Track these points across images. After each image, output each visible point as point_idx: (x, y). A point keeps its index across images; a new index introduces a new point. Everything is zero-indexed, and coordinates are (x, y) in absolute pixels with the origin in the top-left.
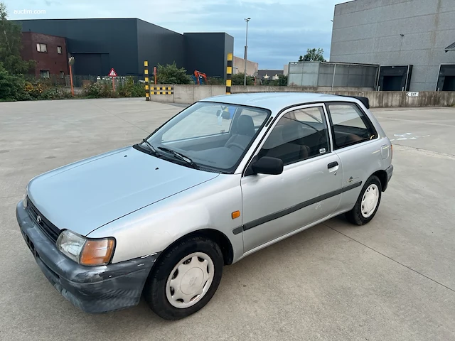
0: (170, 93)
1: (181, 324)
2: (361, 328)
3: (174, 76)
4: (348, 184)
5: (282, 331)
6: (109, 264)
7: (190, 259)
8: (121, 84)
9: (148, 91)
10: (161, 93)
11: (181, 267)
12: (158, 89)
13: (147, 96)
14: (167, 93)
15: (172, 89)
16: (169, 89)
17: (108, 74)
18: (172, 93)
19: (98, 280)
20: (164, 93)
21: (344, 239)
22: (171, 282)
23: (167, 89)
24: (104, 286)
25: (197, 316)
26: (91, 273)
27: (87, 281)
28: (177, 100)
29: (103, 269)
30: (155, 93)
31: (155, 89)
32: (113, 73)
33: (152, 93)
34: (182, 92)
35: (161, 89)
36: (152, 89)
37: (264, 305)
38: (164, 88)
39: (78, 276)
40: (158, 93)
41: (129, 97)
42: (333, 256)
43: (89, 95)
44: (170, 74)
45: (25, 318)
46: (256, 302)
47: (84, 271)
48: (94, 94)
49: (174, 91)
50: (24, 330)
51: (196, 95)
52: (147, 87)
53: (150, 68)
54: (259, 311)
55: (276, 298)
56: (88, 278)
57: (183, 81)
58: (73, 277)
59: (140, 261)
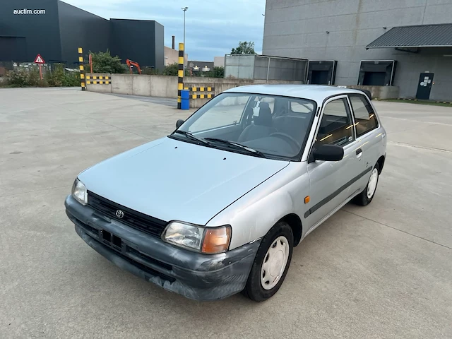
0: (107, 82)
1: (268, 304)
2: (417, 291)
3: (108, 65)
4: (366, 169)
5: (358, 300)
6: (228, 251)
7: (276, 243)
8: (48, 72)
9: (84, 81)
10: (98, 83)
11: (271, 251)
12: (95, 78)
13: (83, 86)
14: (104, 83)
15: (110, 78)
16: (107, 78)
17: (33, 60)
18: (110, 83)
19: (221, 267)
20: (101, 82)
21: (360, 219)
22: (265, 265)
23: (104, 78)
24: (225, 272)
25: (277, 295)
26: (215, 262)
27: (212, 269)
28: (115, 90)
29: (223, 257)
30: (92, 83)
31: (91, 78)
32: (39, 60)
33: (88, 82)
34: (120, 81)
35: (98, 78)
36: (88, 78)
37: (329, 280)
38: (101, 78)
39: (202, 264)
40: (95, 82)
41: (59, 86)
42: (359, 234)
43: (13, 83)
44: (104, 62)
45: (111, 317)
46: (320, 278)
47: (207, 260)
48: (18, 82)
49: (112, 80)
50: (119, 329)
51: (135, 86)
52: (82, 76)
53: (84, 55)
54: (328, 285)
55: (335, 273)
56: (213, 265)
57: (119, 71)
58: (198, 266)
59: (249, 246)
